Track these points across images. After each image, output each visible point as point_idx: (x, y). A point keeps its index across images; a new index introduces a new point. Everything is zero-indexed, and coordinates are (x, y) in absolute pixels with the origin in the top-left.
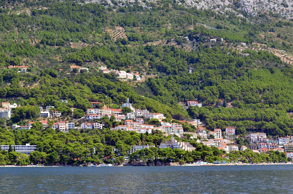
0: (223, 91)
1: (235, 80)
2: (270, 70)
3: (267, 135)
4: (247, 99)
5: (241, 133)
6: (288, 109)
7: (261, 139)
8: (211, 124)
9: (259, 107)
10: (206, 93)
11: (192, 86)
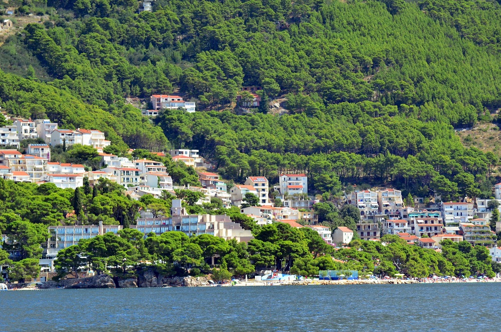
0: (255, 65)
1: (285, 33)
2: (386, 3)
3: (404, 195)
4: (329, 89)
5: (327, 189)
6: (456, 118)
7: (387, 205)
8: (233, 162)
9: (367, 113)
10: (206, 72)
11: (157, 50)
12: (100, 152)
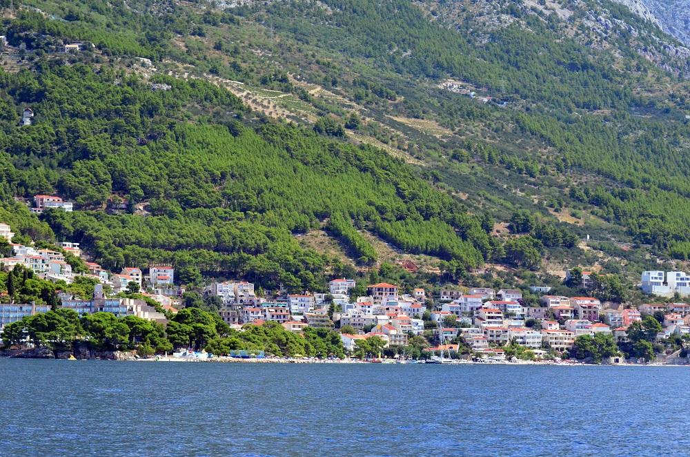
0: (122, 174)
1: (145, 148)
2: (228, 127)
3: (256, 288)
4: (185, 196)
5: (191, 280)
6: (293, 224)
7: (242, 296)
8: (110, 254)
9: (219, 217)
10: (81, 178)
11: (37, 158)
12: (10, 242)
